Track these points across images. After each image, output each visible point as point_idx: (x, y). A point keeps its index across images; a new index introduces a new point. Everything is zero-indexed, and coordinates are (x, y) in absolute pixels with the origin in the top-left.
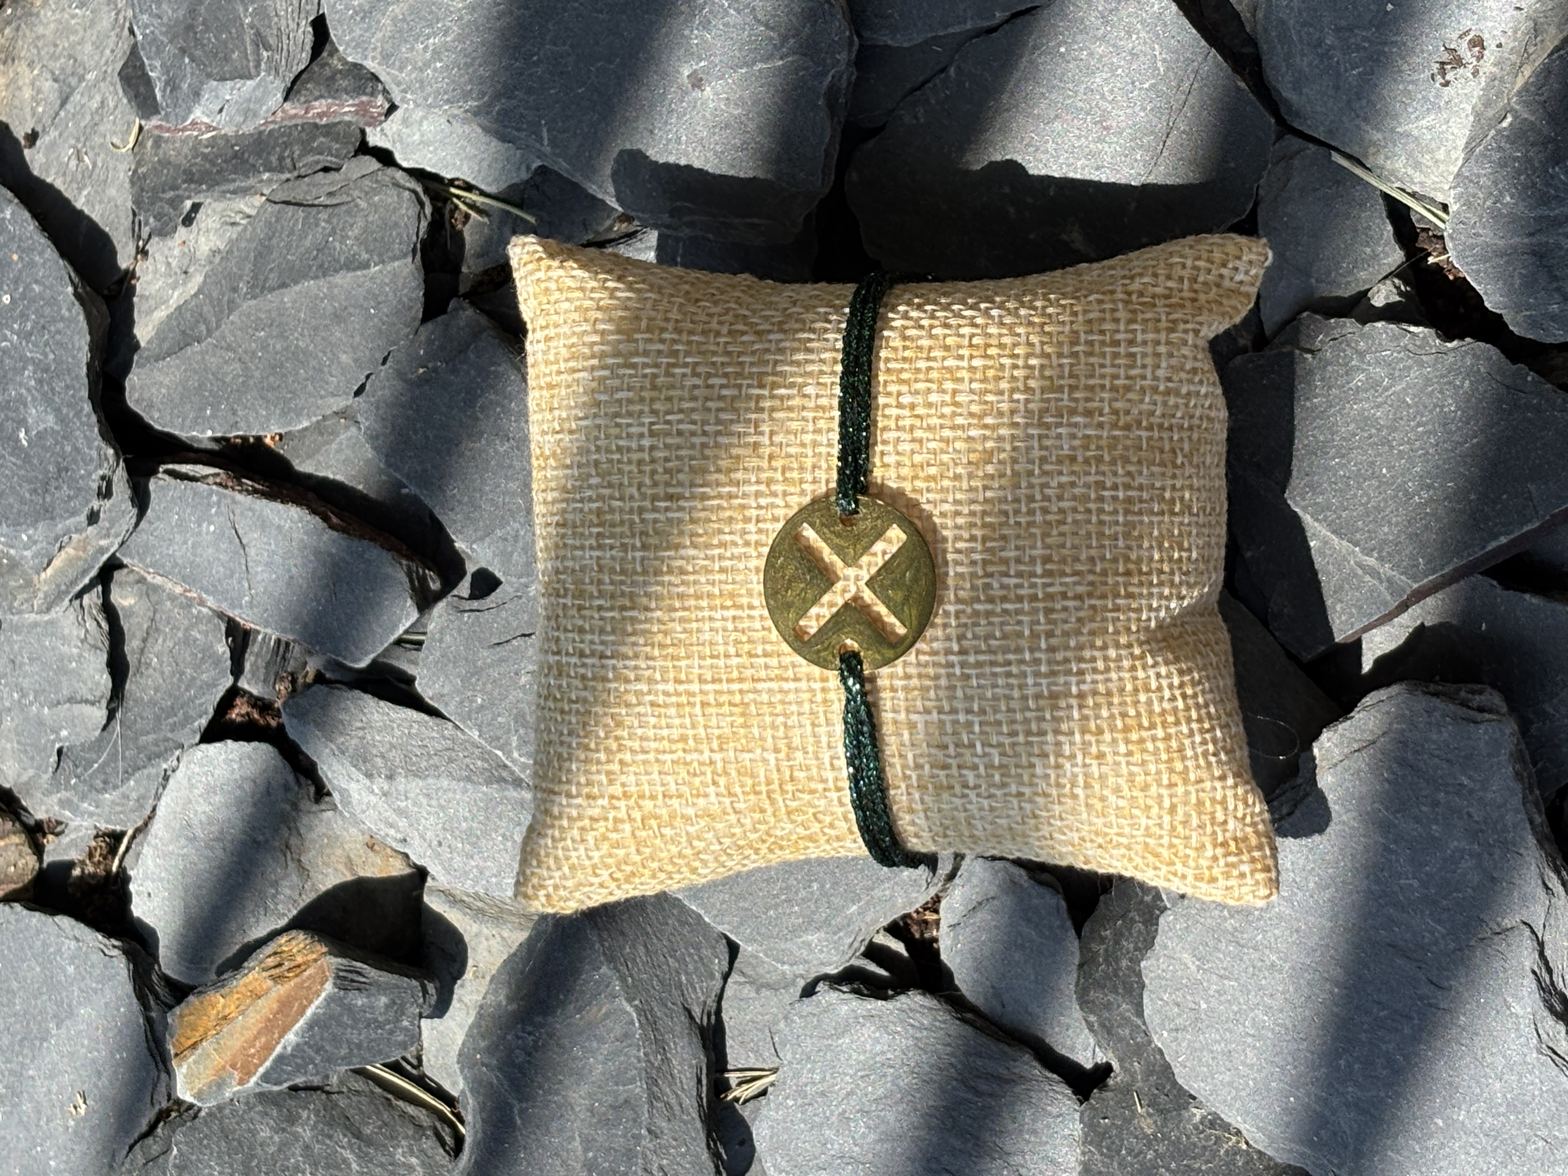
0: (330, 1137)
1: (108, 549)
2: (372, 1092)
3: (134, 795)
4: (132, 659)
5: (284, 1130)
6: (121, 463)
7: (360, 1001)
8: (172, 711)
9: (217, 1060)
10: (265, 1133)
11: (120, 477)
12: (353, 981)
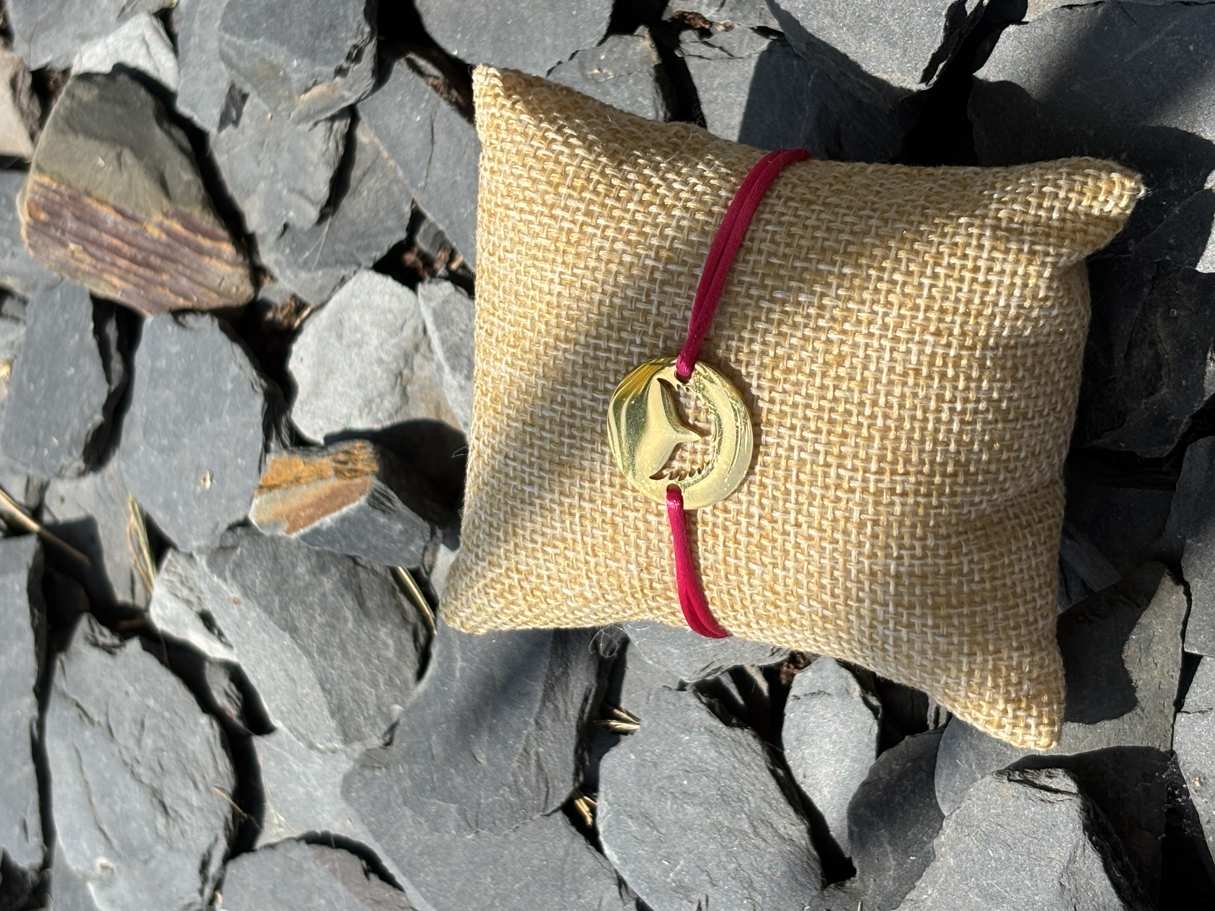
0: (342, 596)
1: (348, 99)
2: (386, 579)
3: (319, 282)
4: (353, 182)
5: (314, 574)
6: (374, 41)
7: (382, 519)
8: (362, 236)
9: (280, 507)
10: (301, 569)
11: (370, 50)
12: (382, 503)
